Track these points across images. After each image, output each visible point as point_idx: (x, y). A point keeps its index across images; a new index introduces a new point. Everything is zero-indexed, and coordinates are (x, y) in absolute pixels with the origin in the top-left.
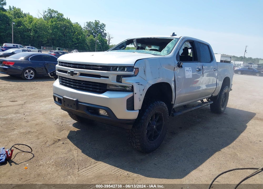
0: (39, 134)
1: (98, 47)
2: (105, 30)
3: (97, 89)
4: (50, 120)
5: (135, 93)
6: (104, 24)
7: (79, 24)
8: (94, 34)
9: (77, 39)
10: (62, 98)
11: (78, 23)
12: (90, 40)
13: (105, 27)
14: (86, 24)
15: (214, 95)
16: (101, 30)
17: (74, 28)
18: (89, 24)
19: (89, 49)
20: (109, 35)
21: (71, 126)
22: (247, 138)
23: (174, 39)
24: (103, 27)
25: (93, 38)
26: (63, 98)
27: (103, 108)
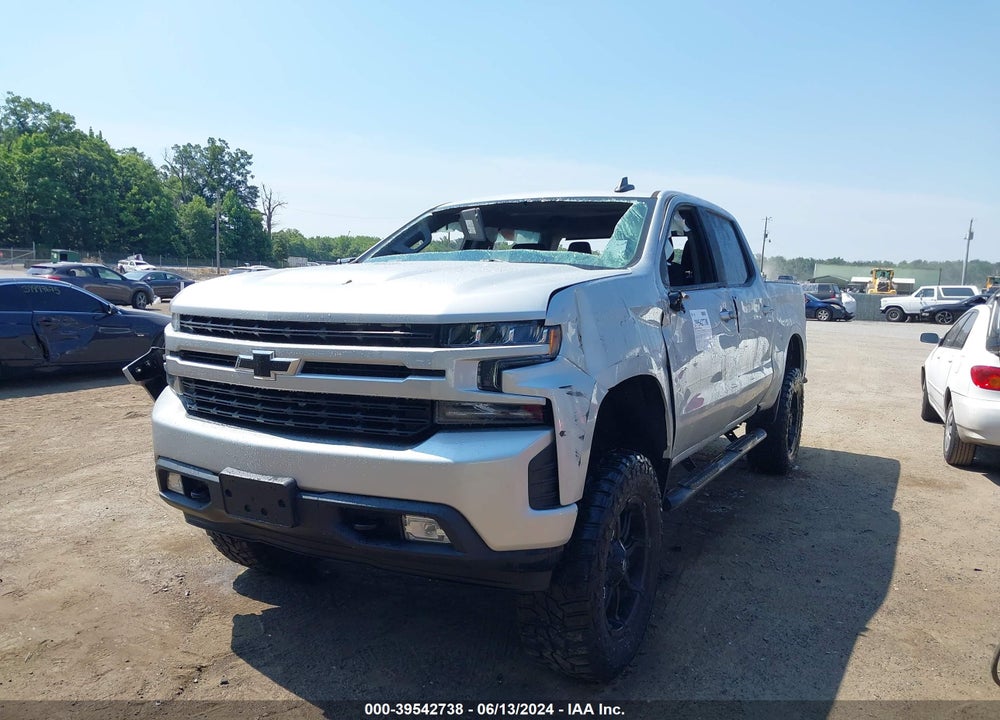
0: (92, 650)
1: (226, 242)
2: (252, 177)
3: (390, 426)
4: (122, 575)
5: (562, 434)
6: (244, 153)
7: (141, 155)
8: (208, 194)
9: (138, 213)
10: (216, 479)
11: (139, 151)
12: (195, 214)
13: (250, 163)
14: (173, 154)
15: (764, 405)
16: (235, 175)
17: (122, 169)
18: (185, 155)
19: (190, 250)
20: (268, 193)
21: (228, 590)
22: (925, 563)
23: (635, 203)
24: (243, 166)
25: (205, 208)
26: (222, 477)
27: (416, 508)
